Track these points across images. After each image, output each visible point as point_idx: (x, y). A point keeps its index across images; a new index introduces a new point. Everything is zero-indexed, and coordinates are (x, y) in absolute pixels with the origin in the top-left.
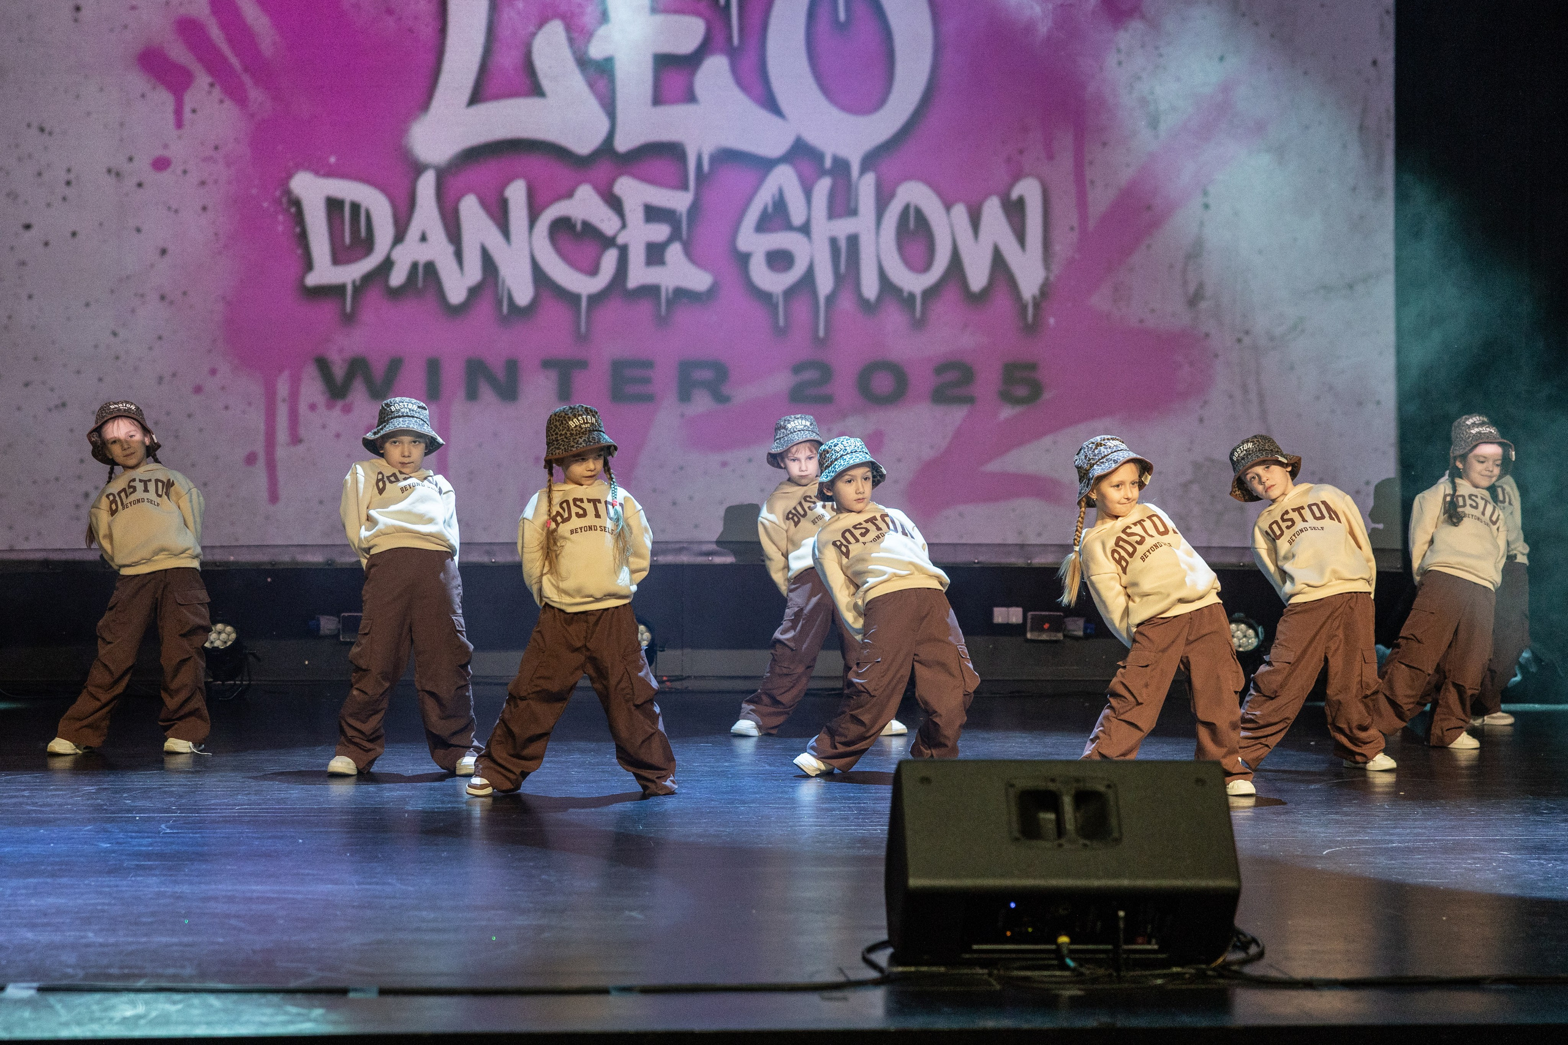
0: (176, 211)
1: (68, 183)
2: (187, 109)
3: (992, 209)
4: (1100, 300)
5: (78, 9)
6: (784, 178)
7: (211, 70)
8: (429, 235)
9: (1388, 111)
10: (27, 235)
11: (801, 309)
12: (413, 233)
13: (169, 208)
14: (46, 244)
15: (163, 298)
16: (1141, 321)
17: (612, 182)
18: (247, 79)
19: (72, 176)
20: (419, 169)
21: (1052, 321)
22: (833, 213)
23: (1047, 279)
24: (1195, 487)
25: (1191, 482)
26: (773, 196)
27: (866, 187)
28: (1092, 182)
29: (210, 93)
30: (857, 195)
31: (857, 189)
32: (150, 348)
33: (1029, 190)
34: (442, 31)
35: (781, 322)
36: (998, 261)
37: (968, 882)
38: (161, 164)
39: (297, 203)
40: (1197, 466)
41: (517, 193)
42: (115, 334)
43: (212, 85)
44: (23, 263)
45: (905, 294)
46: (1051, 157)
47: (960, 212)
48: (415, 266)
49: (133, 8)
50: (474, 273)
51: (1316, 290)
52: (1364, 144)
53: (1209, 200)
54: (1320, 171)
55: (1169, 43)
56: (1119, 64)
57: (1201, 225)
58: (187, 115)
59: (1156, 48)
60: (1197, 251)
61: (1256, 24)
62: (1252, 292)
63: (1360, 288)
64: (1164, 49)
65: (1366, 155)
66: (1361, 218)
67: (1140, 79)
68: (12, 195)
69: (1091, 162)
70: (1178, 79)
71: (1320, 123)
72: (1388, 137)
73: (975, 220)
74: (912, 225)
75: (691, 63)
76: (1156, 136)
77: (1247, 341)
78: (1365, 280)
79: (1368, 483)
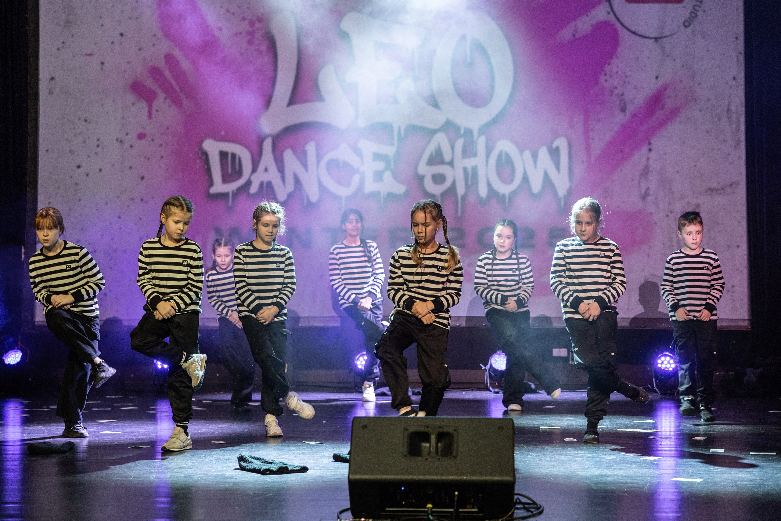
0: (149, 159)
1: (98, 146)
2: (154, 110)
3: (543, 153)
5: (103, 63)
6: (441, 139)
7: (165, 91)
8: (269, 169)
9: (741, 102)
10: (78, 171)
11: (450, 203)
12: (261, 167)
13: (145, 157)
14: (87, 175)
15: (142, 200)
16: (618, 207)
17: (357, 142)
18: (182, 95)
19: (100, 143)
20: (263, 138)
22: (465, 156)
23: (571, 186)
26: (436, 147)
27: (481, 143)
28: (593, 139)
29: (164, 102)
30: (476, 147)
31: (476, 143)
32: (136, 224)
33: (561, 143)
34: (275, 71)
36: (547, 179)
37: (378, 477)
38: (141, 136)
39: (206, 154)
41: (311, 149)
42: (119, 217)
43: (166, 98)
44: (76, 184)
45: (501, 195)
46: (573, 127)
47: (527, 154)
48: (262, 184)
49: (129, 63)
50: (290, 186)
51: (706, 191)
52: (729, 118)
53: (652, 147)
54: (707, 132)
55: (631, 70)
56: (606, 81)
57: (648, 159)
58: (154, 113)
59: (624, 73)
60: (645, 172)
61: (674, 60)
62: (673, 192)
63: (728, 190)
64: (628, 73)
65: (730, 124)
66: (729, 155)
67: (616, 88)
68: (72, 152)
69: (592, 130)
70: (635, 88)
71: (707, 108)
72: (741, 114)
73: (535, 157)
74: (504, 160)
75: (394, 84)
76: (625, 116)
77: (671, 216)
78: (731, 185)
79: (733, 286)
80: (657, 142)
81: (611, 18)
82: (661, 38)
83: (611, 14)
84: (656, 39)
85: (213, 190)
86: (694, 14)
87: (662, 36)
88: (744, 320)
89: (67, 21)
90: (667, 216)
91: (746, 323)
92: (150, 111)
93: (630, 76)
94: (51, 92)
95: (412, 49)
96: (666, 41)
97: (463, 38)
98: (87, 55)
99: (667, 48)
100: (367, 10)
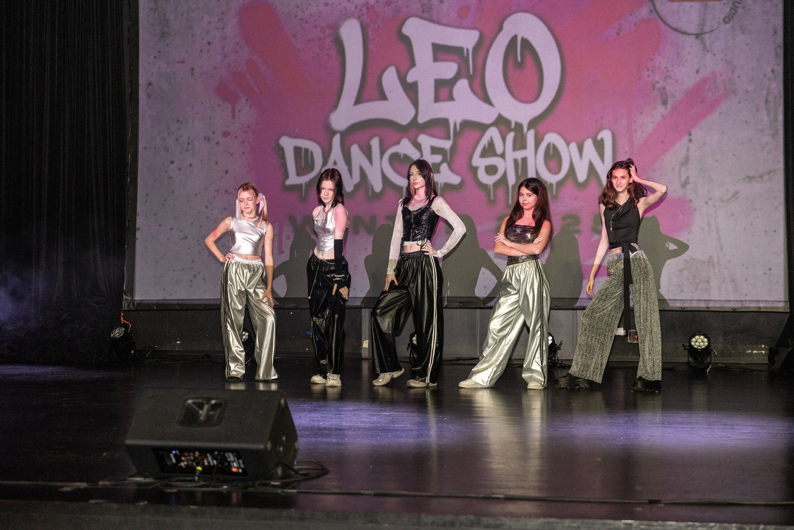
1: (189, 144)
2: (237, 111)
3: (589, 145)
5: (193, 69)
6: (493, 133)
7: (246, 93)
8: (338, 162)
9: (779, 93)
10: (172, 166)
11: (501, 192)
12: (331, 161)
13: (229, 153)
14: (180, 169)
15: (226, 191)
17: (416, 137)
18: (261, 97)
19: (190, 141)
20: (333, 133)
22: (515, 148)
24: (685, 272)
25: (684, 269)
26: (488, 141)
27: (530, 136)
28: (636, 131)
29: (246, 103)
30: (526, 140)
31: (526, 136)
32: (221, 213)
33: (606, 135)
35: (492, 197)
36: (592, 169)
39: (282, 149)
40: (686, 262)
41: (375, 143)
42: (207, 207)
43: (247, 100)
44: (170, 178)
46: (616, 120)
47: (573, 146)
49: (215, 68)
50: (357, 178)
51: (744, 179)
52: (768, 110)
53: (692, 137)
54: (746, 122)
55: (672, 66)
56: (648, 76)
57: (688, 149)
58: (237, 113)
59: (666, 68)
60: (686, 161)
61: (714, 55)
62: (712, 180)
63: (766, 177)
64: (670, 68)
65: (769, 115)
66: (767, 144)
67: (658, 82)
68: (167, 149)
69: (635, 122)
70: (677, 82)
71: (746, 100)
72: (780, 105)
73: (581, 149)
74: (551, 152)
75: (451, 83)
76: (666, 109)
77: (710, 203)
78: (769, 173)
79: (770, 269)
80: (697, 133)
81: (654, 16)
83: (654, 12)
85: (288, 182)
88: (779, 301)
89: (163, 33)
90: (707, 203)
91: (782, 305)
92: (233, 111)
93: (672, 71)
94: (149, 96)
95: (468, 50)
96: (706, 36)
97: (515, 38)
98: (179, 62)
99: (708, 43)
100: (426, 15)
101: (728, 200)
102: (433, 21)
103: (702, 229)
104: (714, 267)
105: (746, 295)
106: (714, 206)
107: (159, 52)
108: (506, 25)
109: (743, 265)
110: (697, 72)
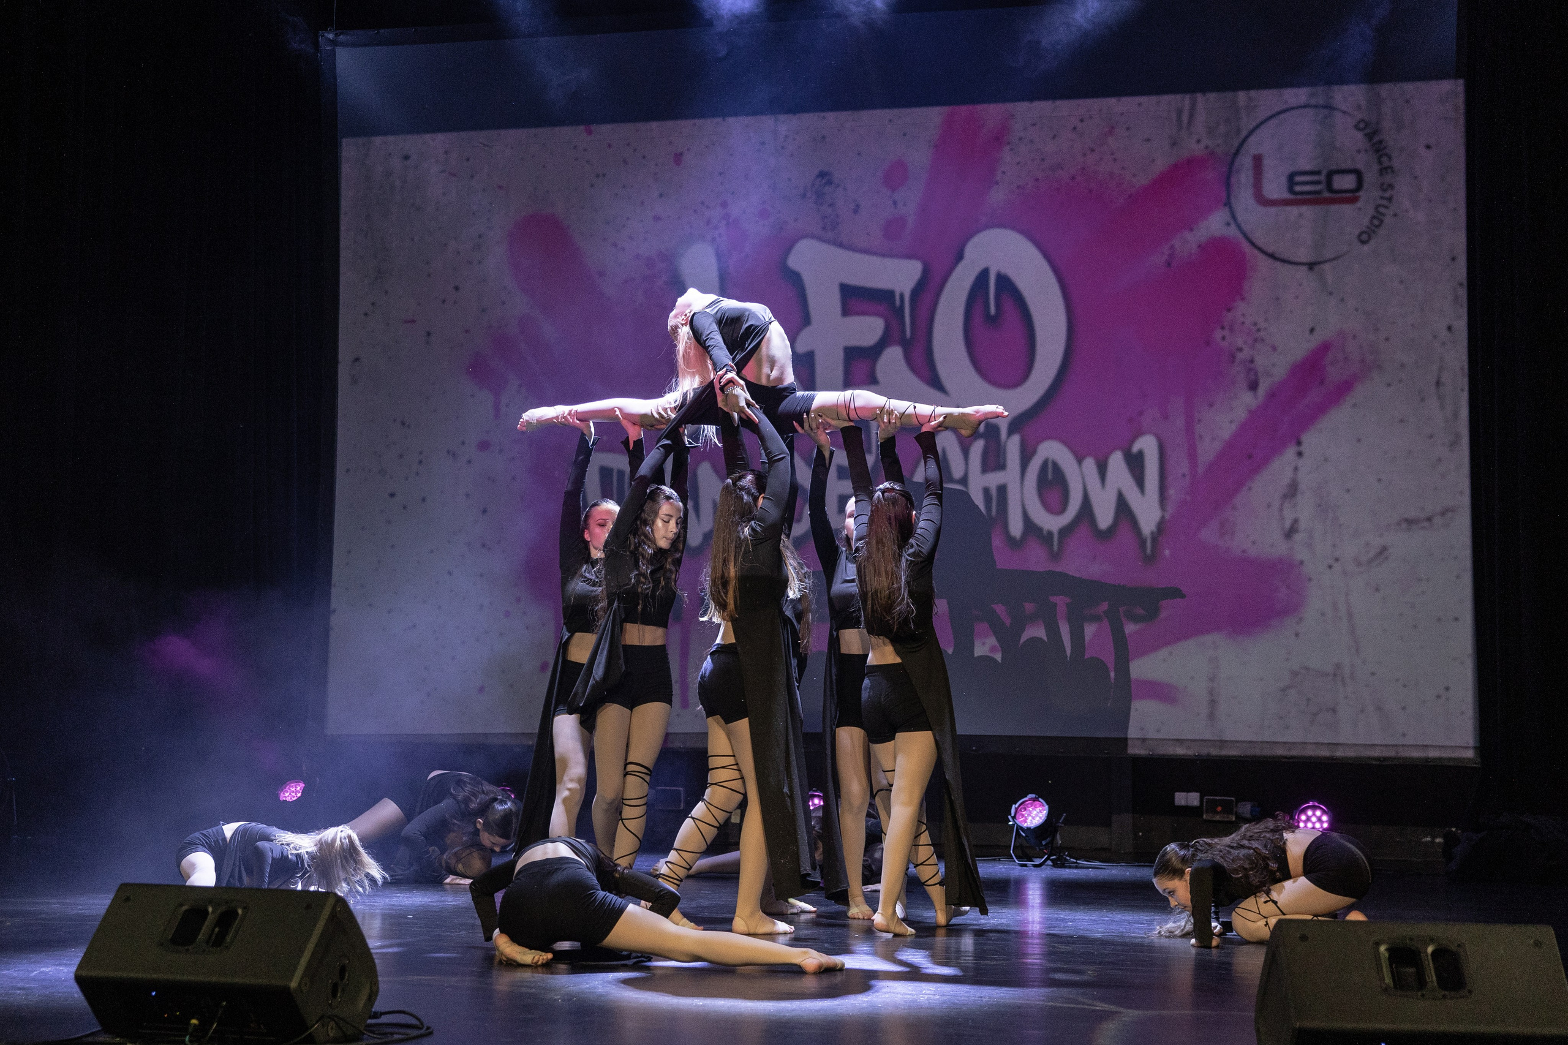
0: (494, 481)
1: (420, 462)
2: (503, 405)
3: (1116, 461)
4: (1208, 534)
5: (429, 334)
6: (947, 441)
9: (1462, 369)
10: (392, 501)
13: (489, 479)
14: (405, 507)
15: (484, 545)
16: (1244, 551)
19: (423, 457)
21: (1167, 552)
22: (986, 468)
23: (1163, 517)
25: (1289, 687)
27: (1013, 446)
28: (1201, 437)
30: (1005, 453)
31: (1005, 447)
32: (475, 584)
33: (1147, 445)
36: (1123, 507)
38: (484, 446)
40: (1295, 674)
42: (449, 574)
43: (520, 386)
44: (389, 523)
45: (1045, 532)
46: (1165, 417)
47: (1090, 464)
49: (467, 331)
51: (1399, 524)
52: (1440, 398)
53: (1302, 448)
54: (1401, 421)
55: (1266, 320)
56: (1224, 338)
57: (1296, 469)
58: (503, 409)
59: (1255, 324)
60: (1292, 491)
61: (1342, 300)
62: (1340, 525)
63: (1438, 520)
64: (1263, 325)
65: (1442, 407)
66: (1439, 460)
67: (1240, 350)
68: (383, 472)
69: (1199, 420)
70: (1274, 349)
71: (1401, 381)
72: (1462, 390)
73: (1102, 469)
74: (1050, 476)
75: (872, 353)
76: (1256, 397)
77: (1337, 567)
78: (1443, 514)
79: (1447, 689)
80: (1311, 439)
81: (1232, 232)
82: (1319, 263)
83: (1233, 226)
84: (1311, 266)
86: (1377, 220)
87: (1321, 259)
88: (1466, 748)
89: (379, 271)
90: (1330, 567)
91: (1470, 754)
92: (497, 408)
93: (1266, 329)
94: (354, 381)
95: (902, 296)
96: (1327, 267)
97: (984, 274)
98: (406, 322)
99: (1330, 279)
100: (830, 235)
101: (1370, 561)
102: (841, 245)
103: (1323, 614)
104: (1344, 684)
105: (1404, 735)
106: (1345, 573)
107: (373, 304)
108: (970, 250)
109: (1397, 680)
110: (1312, 330)
